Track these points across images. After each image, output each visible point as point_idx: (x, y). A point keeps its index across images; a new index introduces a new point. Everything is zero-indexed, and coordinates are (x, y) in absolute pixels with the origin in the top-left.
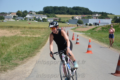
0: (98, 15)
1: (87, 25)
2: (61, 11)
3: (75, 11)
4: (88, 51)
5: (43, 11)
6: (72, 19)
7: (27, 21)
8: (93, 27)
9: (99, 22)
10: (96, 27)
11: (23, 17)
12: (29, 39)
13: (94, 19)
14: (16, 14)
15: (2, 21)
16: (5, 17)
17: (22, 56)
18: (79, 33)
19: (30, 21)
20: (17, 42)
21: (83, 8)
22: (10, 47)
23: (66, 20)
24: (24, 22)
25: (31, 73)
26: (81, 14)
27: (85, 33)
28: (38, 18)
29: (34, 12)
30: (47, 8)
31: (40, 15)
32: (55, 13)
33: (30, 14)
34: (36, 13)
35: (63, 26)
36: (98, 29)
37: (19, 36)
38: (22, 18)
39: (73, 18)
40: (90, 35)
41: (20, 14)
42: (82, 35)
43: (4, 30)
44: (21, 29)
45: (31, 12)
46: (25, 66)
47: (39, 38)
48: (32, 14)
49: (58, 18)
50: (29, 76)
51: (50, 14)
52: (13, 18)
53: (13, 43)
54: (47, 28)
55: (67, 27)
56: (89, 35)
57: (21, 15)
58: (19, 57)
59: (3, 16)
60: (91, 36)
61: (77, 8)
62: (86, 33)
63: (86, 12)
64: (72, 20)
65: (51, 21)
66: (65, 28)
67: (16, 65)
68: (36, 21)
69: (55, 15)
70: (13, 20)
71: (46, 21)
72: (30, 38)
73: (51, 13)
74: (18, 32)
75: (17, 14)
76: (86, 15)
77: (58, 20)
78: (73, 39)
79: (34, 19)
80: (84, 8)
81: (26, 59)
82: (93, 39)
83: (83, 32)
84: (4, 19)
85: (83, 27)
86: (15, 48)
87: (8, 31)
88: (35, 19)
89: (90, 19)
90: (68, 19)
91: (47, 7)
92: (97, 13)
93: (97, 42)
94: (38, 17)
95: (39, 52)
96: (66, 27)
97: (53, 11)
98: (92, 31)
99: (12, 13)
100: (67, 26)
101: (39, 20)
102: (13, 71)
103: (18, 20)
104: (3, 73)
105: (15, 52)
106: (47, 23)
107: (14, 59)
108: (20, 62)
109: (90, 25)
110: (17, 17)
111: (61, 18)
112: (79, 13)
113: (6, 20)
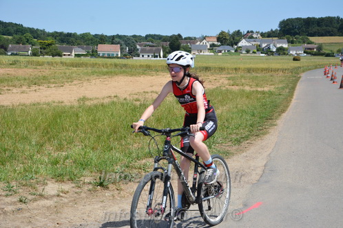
2: (325, 28)
5: (279, 29)
7: (241, 55)
11: (232, 46)
12: (249, 96)
14: (216, 40)
16: (192, 46)
17: (237, 134)
19: (248, 55)
20: (222, 103)
23: (335, 49)
24: (234, 57)
25: (261, 173)
28: (266, 47)
29: (257, 32)
30: (288, 22)
31: (271, 38)
32: (309, 34)
33: (247, 39)
34: (263, 35)
35: (329, 65)
37: (224, 88)
38: (229, 47)
41: (224, 39)
44: (229, 73)
45: (250, 34)
47: (271, 93)
48: (251, 37)
49: (316, 46)
50: (258, 181)
51: (297, 36)
52: (209, 49)
54: (288, 69)
55: (338, 67)
57: (228, 40)
58: (230, 137)
59: (189, 44)
65: (298, 52)
66: (333, 68)
68: (262, 53)
69: (309, 39)
70: (209, 54)
71: (286, 52)
72: (251, 93)
73: (299, 34)
74: (221, 81)
75: (219, 39)
77: (315, 50)
79: (258, 50)
81: (246, 142)
84: (190, 51)
90: (341, 48)
94: (266, 45)
95: (276, 127)
96: (336, 66)
97: (304, 29)
99: (208, 37)
101: (268, 52)
103: (221, 52)
106: (287, 57)
107: (219, 140)
108: (234, 148)
110: (219, 46)
111: (322, 44)
113: (194, 54)
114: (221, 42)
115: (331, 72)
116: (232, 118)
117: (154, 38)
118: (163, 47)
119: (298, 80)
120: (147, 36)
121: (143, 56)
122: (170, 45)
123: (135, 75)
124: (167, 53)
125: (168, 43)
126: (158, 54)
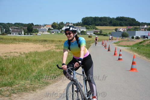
0: (147, 27)
1: (134, 38)
2: (103, 22)
3: (119, 22)
4: (132, 69)
5: (82, 22)
7: (63, 34)
8: (141, 40)
9: (148, 35)
10: (144, 41)
11: (59, 30)
13: (142, 31)
14: (51, 26)
15: (36, 35)
16: (39, 29)
17: (55, 74)
20: (50, 58)
21: (128, 18)
22: (41, 64)
23: (108, 33)
24: (60, 35)
26: (126, 25)
27: (130, 48)
29: (71, 23)
31: (78, 26)
32: (96, 24)
34: (74, 24)
35: (105, 40)
36: (147, 43)
37: (53, 51)
38: (57, 30)
39: (116, 30)
40: (136, 50)
41: (55, 26)
42: (126, 50)
43: (37, 44)
44: (56, 43)
45: (68, 24)
46: (57, 85)
49: (99, 31)
51: (90, 26)
52: (47, 31)
53: (45, 59)
55: (109, 41)
56: (134, 50)
57: (57, 27)
58: (50, 75)
59: (37, 28)
60: (138, 51)
61: (121, 18)
63: (132, 23)
64: (114, 32)
65: (91, 34)
66: (106, 42)
67: (47, 84)
69: (95, 27)
70: (47, 33)
71: (85, 33)
73: (91, 25)
74: (52, 47)
75: (52, 26)
76: (132, 26)
77: (99, 33)
78: (115, 54)
80: (130, 18)
82: (139, 54)
83: (128, 46)
84: (38, 32)
85: (129, 41)
86: (47, 65)
87: (42, 45)
89: (136, 31)
90: (111, 32)
92: (145, 24)
93: (144, 58)
96: (107, 40)
97: (94, 22)
98: (139, 45)
99: (47, 25)
102: (42, 91)
103: (53, 33)
104: (31, 93)
105: (47, 69)
106: (86, 36)
108: (52, 80)
109: (137, 38)
110: (52, 30)
111: (102, 30)
112: (123, 24)
113: (40, 33)
114: (54, 28)
116: (53, 66)
117: (19, 25)
118: (24, 30)
119: (89, 47)
120: (15, 24)
121: (13, 34)
122: (27, 28)
123: (7, 44)
124: (26, 32)
125: (27, 27)
126: (21, 33)
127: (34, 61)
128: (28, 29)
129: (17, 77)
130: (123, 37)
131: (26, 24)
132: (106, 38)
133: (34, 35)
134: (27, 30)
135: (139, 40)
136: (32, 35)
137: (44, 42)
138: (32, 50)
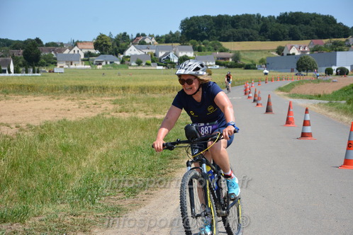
1: (332, 74)
2: (241, 29)
3: (286, 28)
5: (180, 31)
6: (279, 54)
7: (130, 68)
11: (117, 55)
12: (144, 125)
14: (92, 46)
15: (50, 72)
16: (59, 56)
18: (308, 100)
19: (140, 68)
20: (106, 137)
21: (315, 16)
22: (87, 155)
23: (257, 58)
24: (120, 71)
26: (309, 37)
27: (326, 102)
28: (164, 56)
29: (150, 36)
30: (193, 21)
31: (170, 45)
32: (221, 37)
33: (137, 45)
34: (158, 39)
37: (108, 117)
38: (112, 57)
39: (280, 51)
40: (346, 108)
41: (105, 45)
42: (317, 109)
43: (58, 99)
44: (114, 95)
45: (141, 39)
48: (143, 43)
49: (231, 54)
51: (205, 41)
52: (83, 60)
53: (94, 141)
55: (262, 84)
56: (341, 108)
57: (110, 47)
59: (53, 53)
60: (351, 110)
61: (294, 17)
62: (331, 99)
63: (326, 30)
64: (277, 57)
65: (208, 64)
66: (255, 85)
67: (118, 211)
68: (159, 65)
69: (219, 44)
70: (83, 66)
72: (148, 122)
73: (207, 38)
74: (104, 106)
75: (97, 46)
76: (324, 39)
77: (231, 60)
78: (288, 122)
79: (153, 61)
80: (319, 16)
83: (320, 96)
84: (55, 64)
85: (319, 81)
86: (104, 158)
87: (74, 103)
88: (155, 60)
89: (339, 54)
90: (264, 57)
91: (193, 18)
94: (163, 53)
96: (259, 81)
97: (215, 31)
98: (350, 93)
99: (81, 42)
100: (264, 77)
101: (167, 63)
103: (100, 64)
105: (107, 170)
107: (105, 191)
108: (128, 201)
109: (343, 72)
110: (97, 56)
111: (239, 51)
112: (300, 34)
113: (62, 67)
114: (101, 50)
115: (253, 91)
116: (123, 159)
118: (13, 57)
122: (24, 54)
124: (21, 66)
125: (22, 51)
126: (6, 68)
127: (65, 149)
128: (26, 55)
129: (28, 194)
130: (300, 71)
131: (18, 41)
132: (254, 74)
133: (45, 72)
134: (23, 59)
135: (349, 77)
136: (38, 72)
137: (78, 93)
138: (48, 117)
